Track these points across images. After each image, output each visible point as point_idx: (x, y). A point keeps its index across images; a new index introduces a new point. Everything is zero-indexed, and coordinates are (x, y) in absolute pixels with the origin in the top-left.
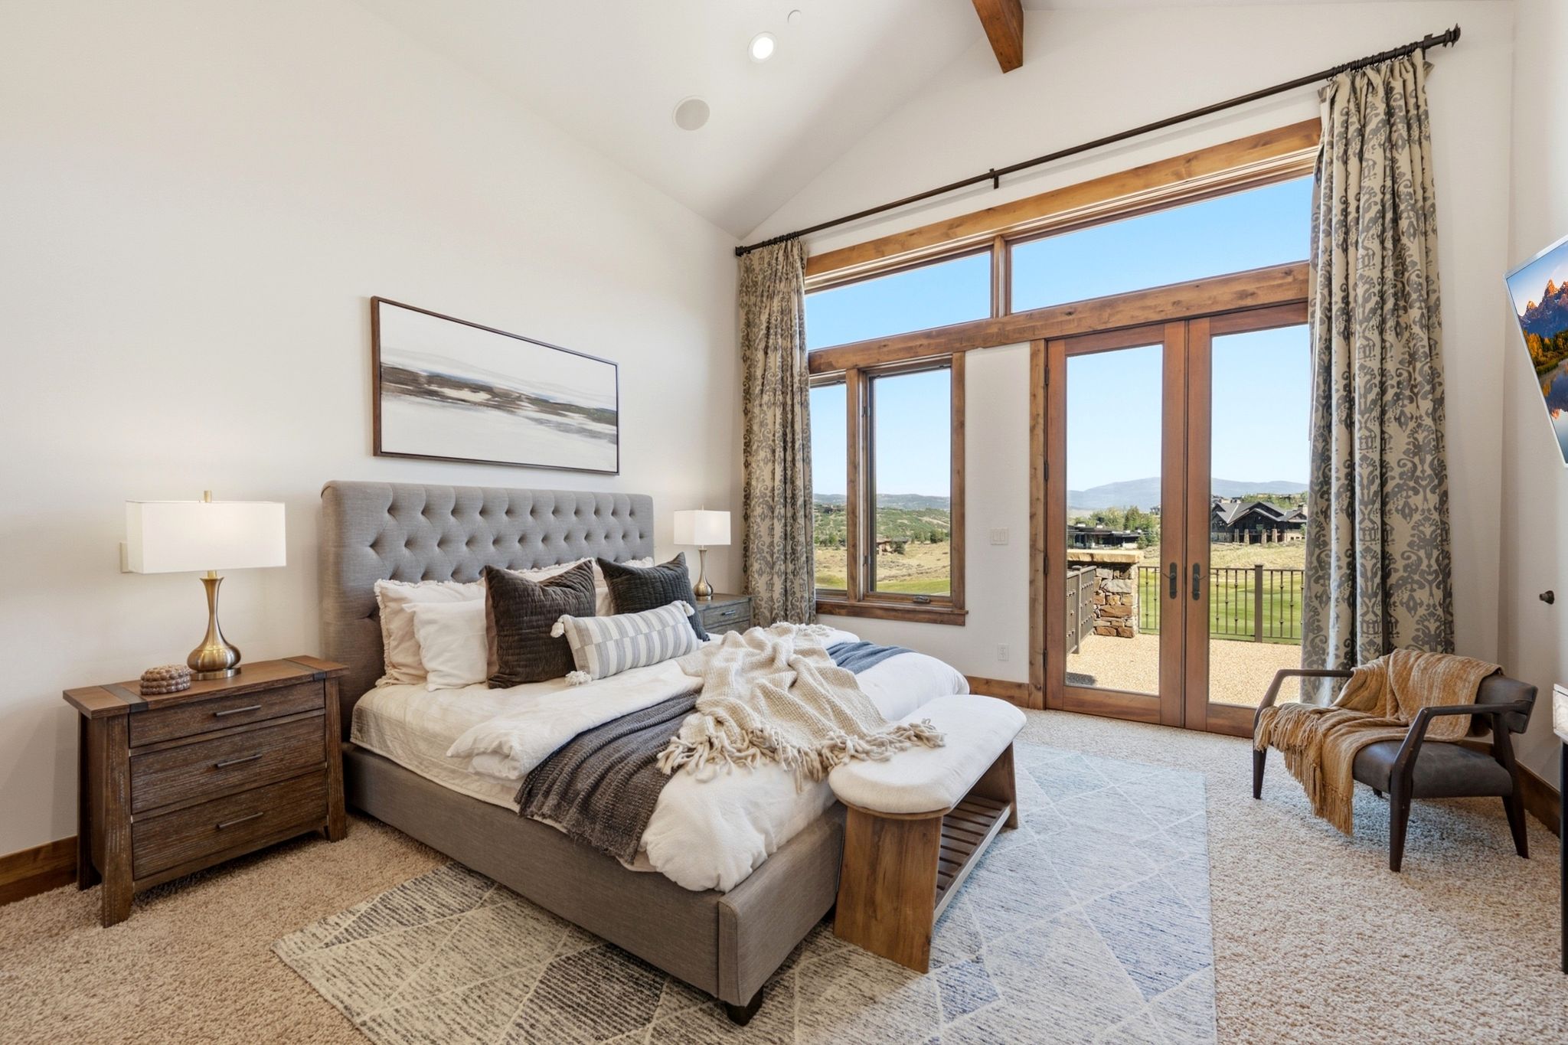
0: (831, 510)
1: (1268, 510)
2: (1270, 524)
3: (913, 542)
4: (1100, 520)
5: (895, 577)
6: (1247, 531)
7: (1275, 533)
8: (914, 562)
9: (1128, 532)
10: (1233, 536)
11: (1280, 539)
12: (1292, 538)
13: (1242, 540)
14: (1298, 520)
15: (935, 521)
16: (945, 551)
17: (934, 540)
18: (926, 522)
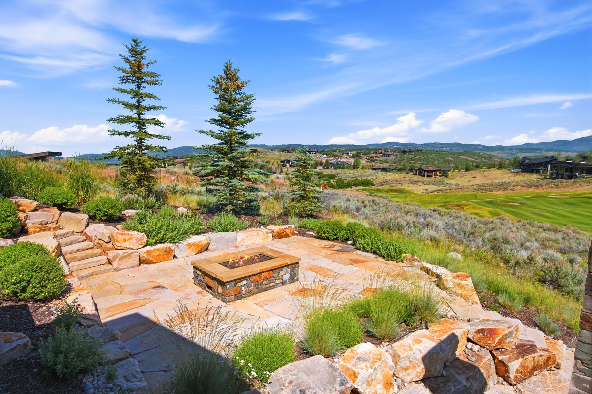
0: (406, 152)
3: (454, 170)
4: (584, 158)
5: (441, 190)
8: (454, 182)
15: (469, 158)
16: (474, 176)
17: (467, 170)
18: (463, 159)
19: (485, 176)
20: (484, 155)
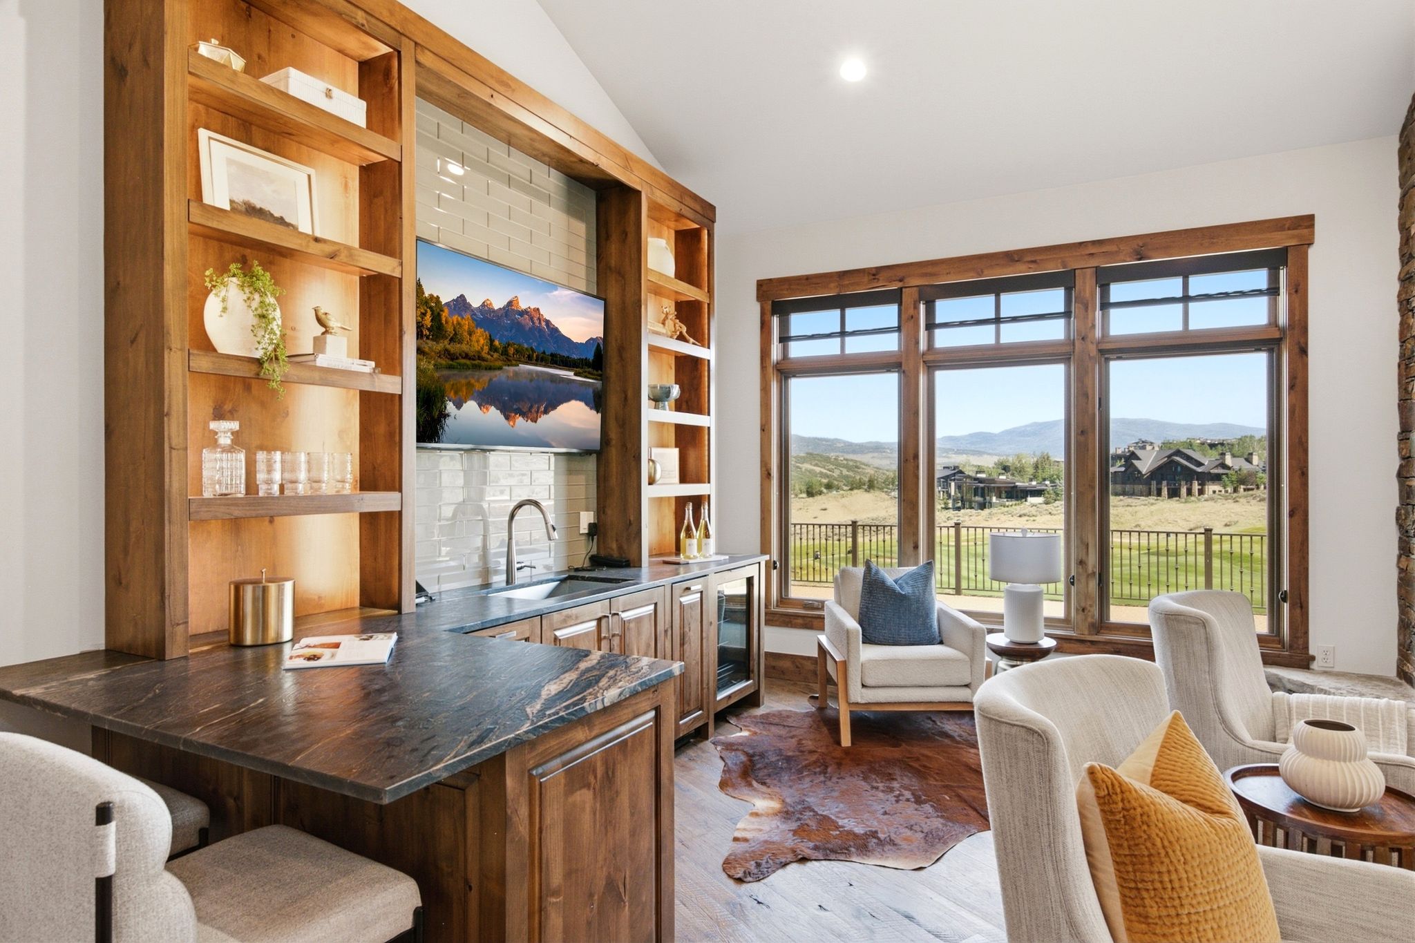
1: (1189, 458)
2: (1190, 475)
4: (1006, 469)
6: (1164, 483)
7: (1196, 486)
9: (1034, 483)
10: (1150, 489)
11: (1201, 492)
12: (1214, 492)
13: (1159, 494)
14: (1220, 471)
15: (818, 469)
16: (824, 507)
17: (810, 494)
18: (806, 470)
19: (844, 506)
20: (845, 462)
